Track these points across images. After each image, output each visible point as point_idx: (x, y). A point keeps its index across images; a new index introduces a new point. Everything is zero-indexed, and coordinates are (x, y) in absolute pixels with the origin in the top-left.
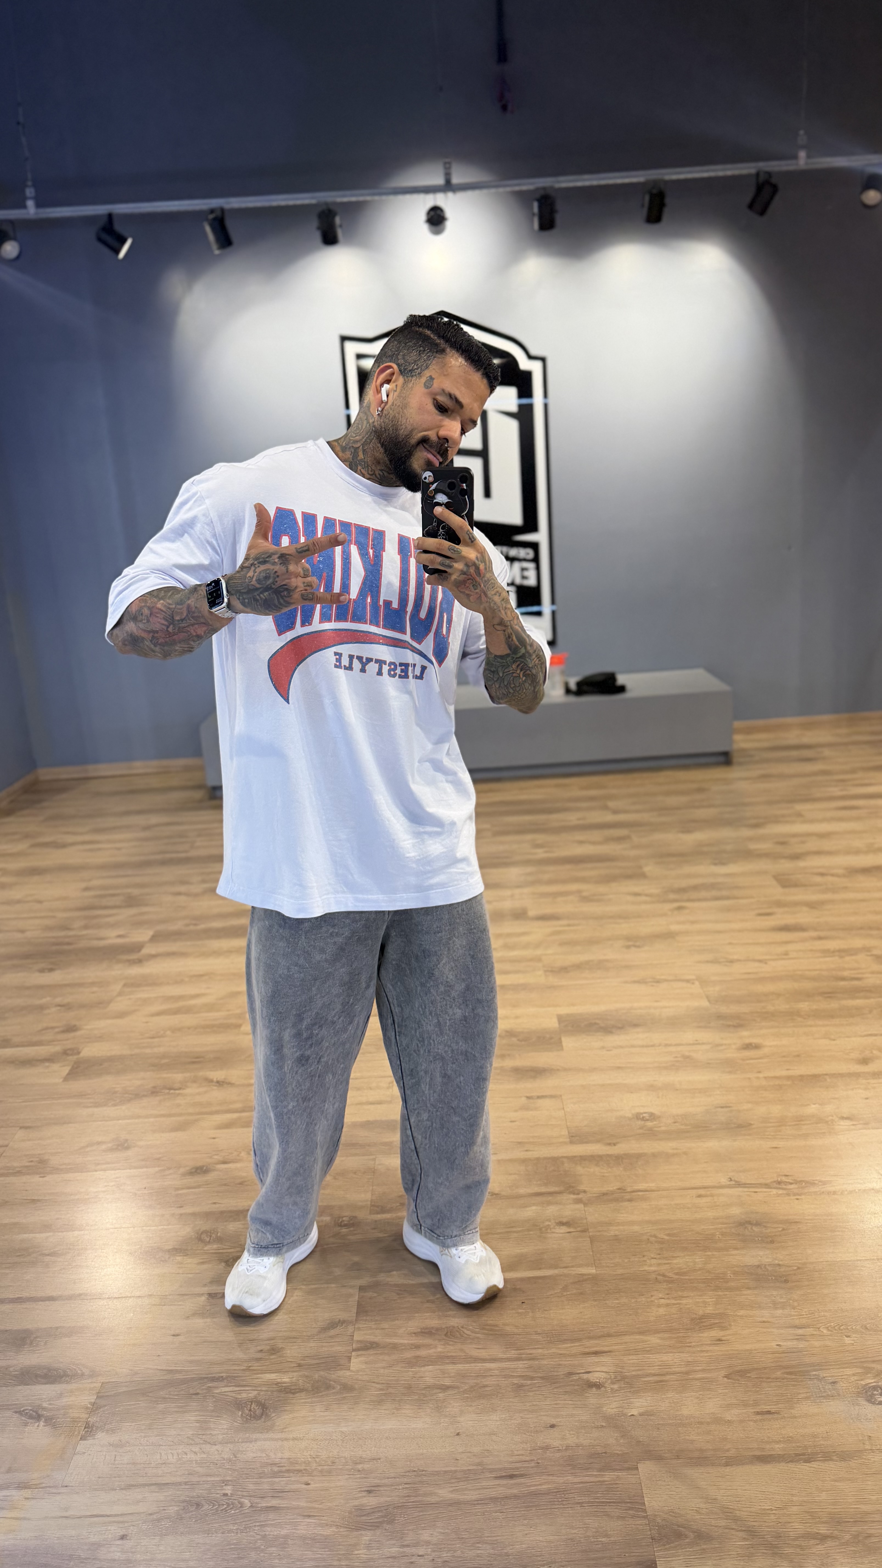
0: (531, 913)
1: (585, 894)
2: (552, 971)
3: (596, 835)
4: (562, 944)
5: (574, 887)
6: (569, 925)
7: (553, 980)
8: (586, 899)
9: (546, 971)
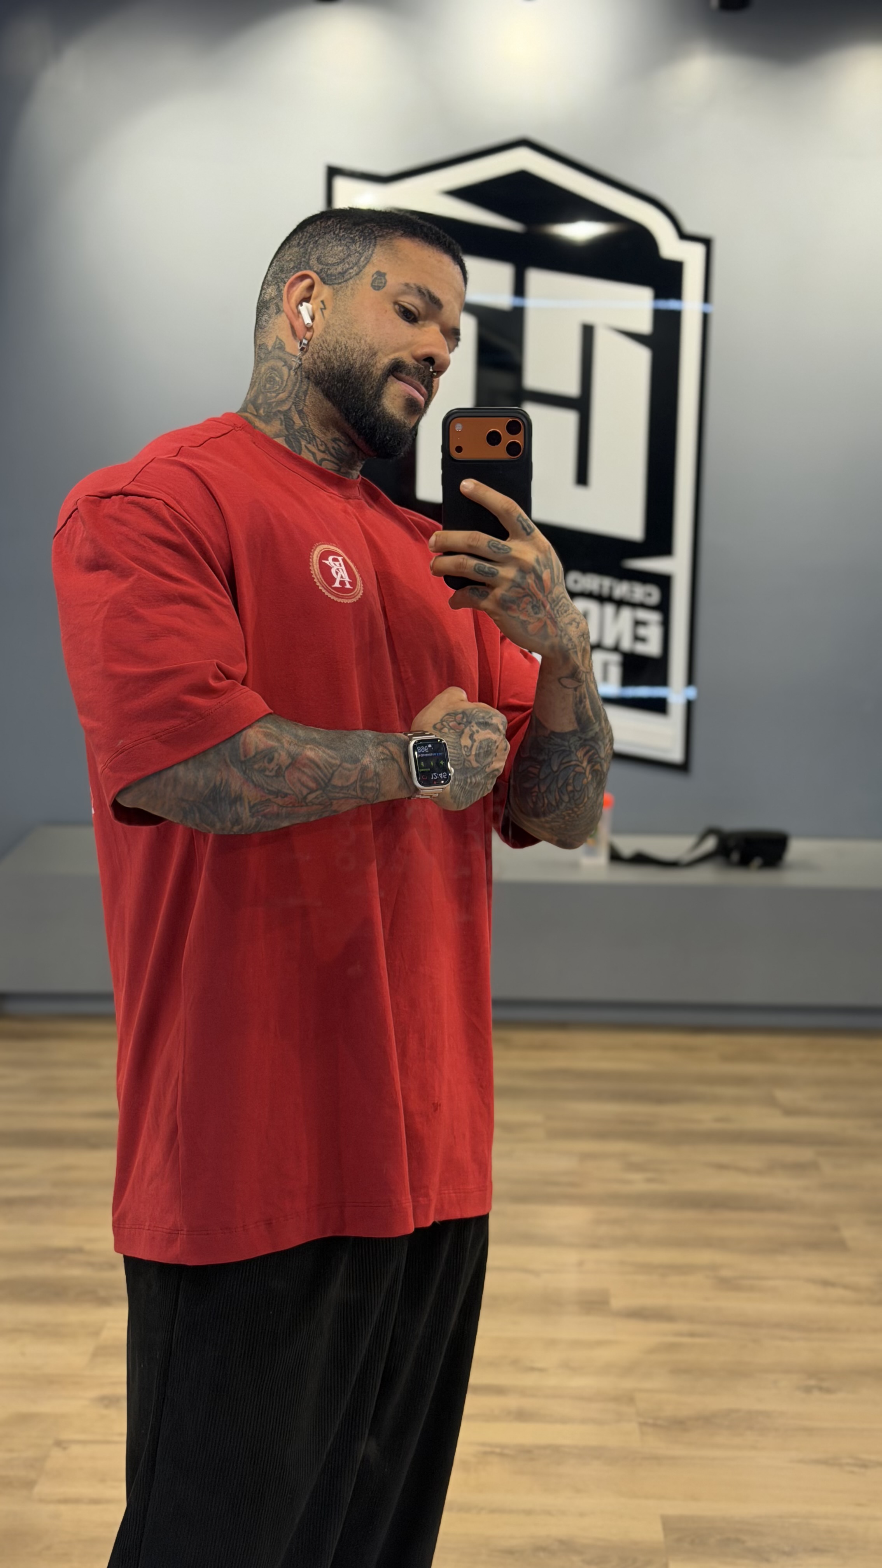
0: (616, 1303)
1: (725, 1273)
2: (655, 1425)
3: (754, 1156)
4: (677, 1371)
5: (704, 1257)
6: (692, 1335)
7: (656, 1444)
8: (727, 1284)
9: (643, 1424)
